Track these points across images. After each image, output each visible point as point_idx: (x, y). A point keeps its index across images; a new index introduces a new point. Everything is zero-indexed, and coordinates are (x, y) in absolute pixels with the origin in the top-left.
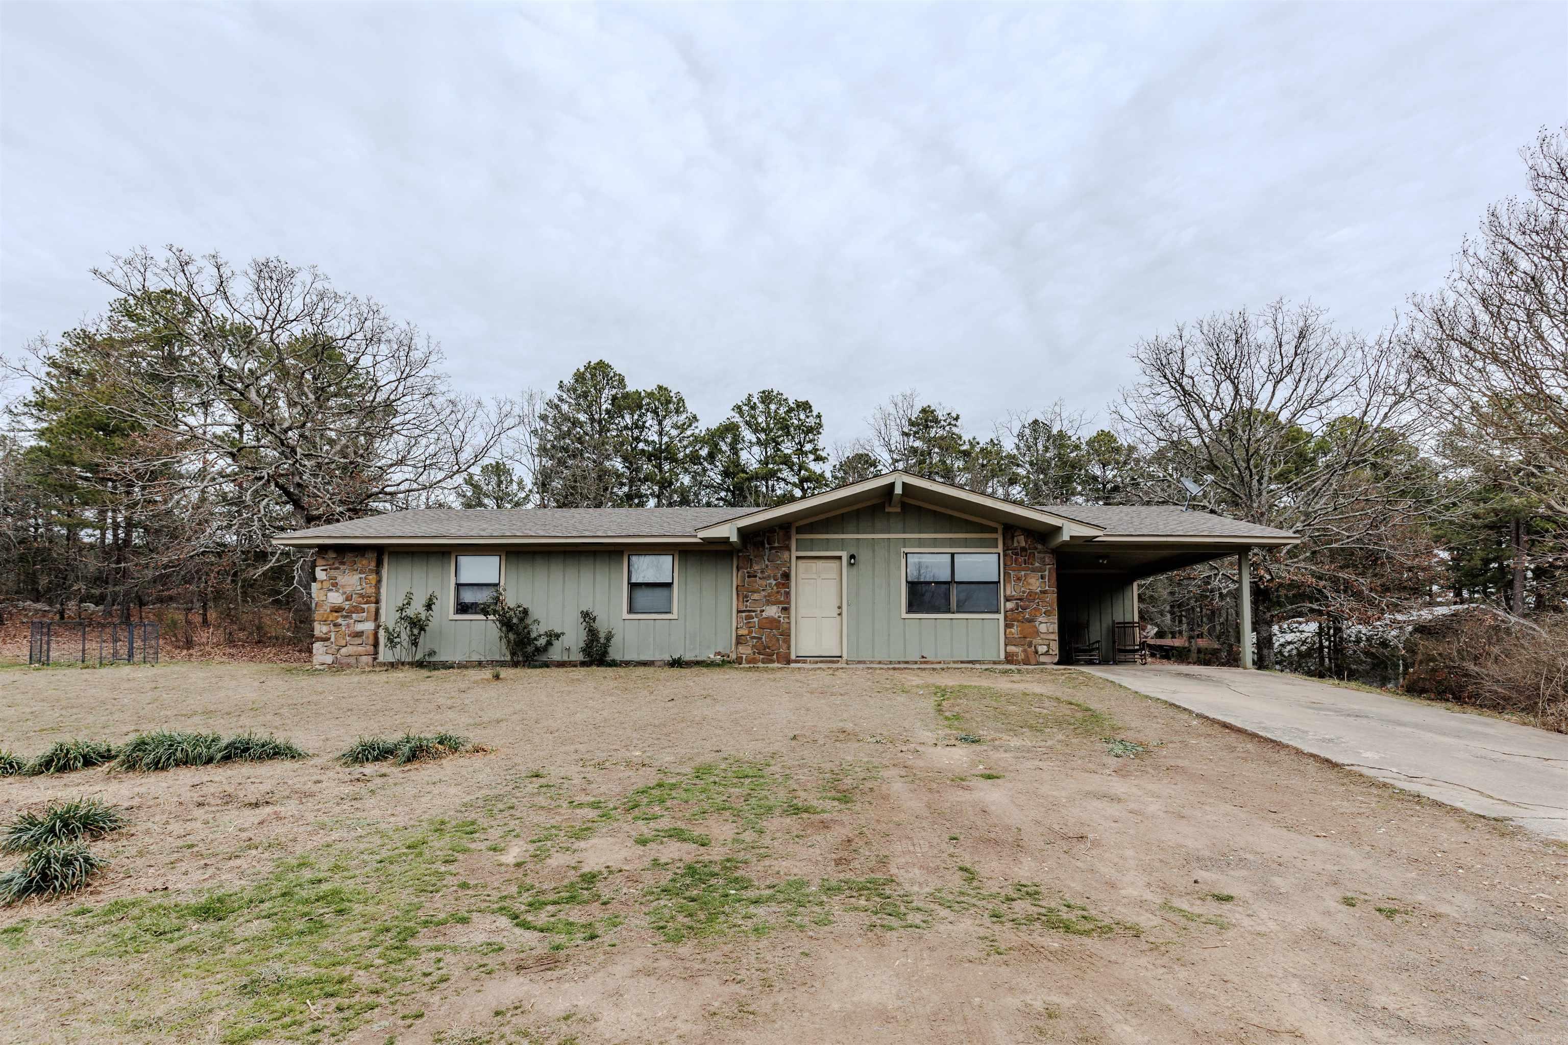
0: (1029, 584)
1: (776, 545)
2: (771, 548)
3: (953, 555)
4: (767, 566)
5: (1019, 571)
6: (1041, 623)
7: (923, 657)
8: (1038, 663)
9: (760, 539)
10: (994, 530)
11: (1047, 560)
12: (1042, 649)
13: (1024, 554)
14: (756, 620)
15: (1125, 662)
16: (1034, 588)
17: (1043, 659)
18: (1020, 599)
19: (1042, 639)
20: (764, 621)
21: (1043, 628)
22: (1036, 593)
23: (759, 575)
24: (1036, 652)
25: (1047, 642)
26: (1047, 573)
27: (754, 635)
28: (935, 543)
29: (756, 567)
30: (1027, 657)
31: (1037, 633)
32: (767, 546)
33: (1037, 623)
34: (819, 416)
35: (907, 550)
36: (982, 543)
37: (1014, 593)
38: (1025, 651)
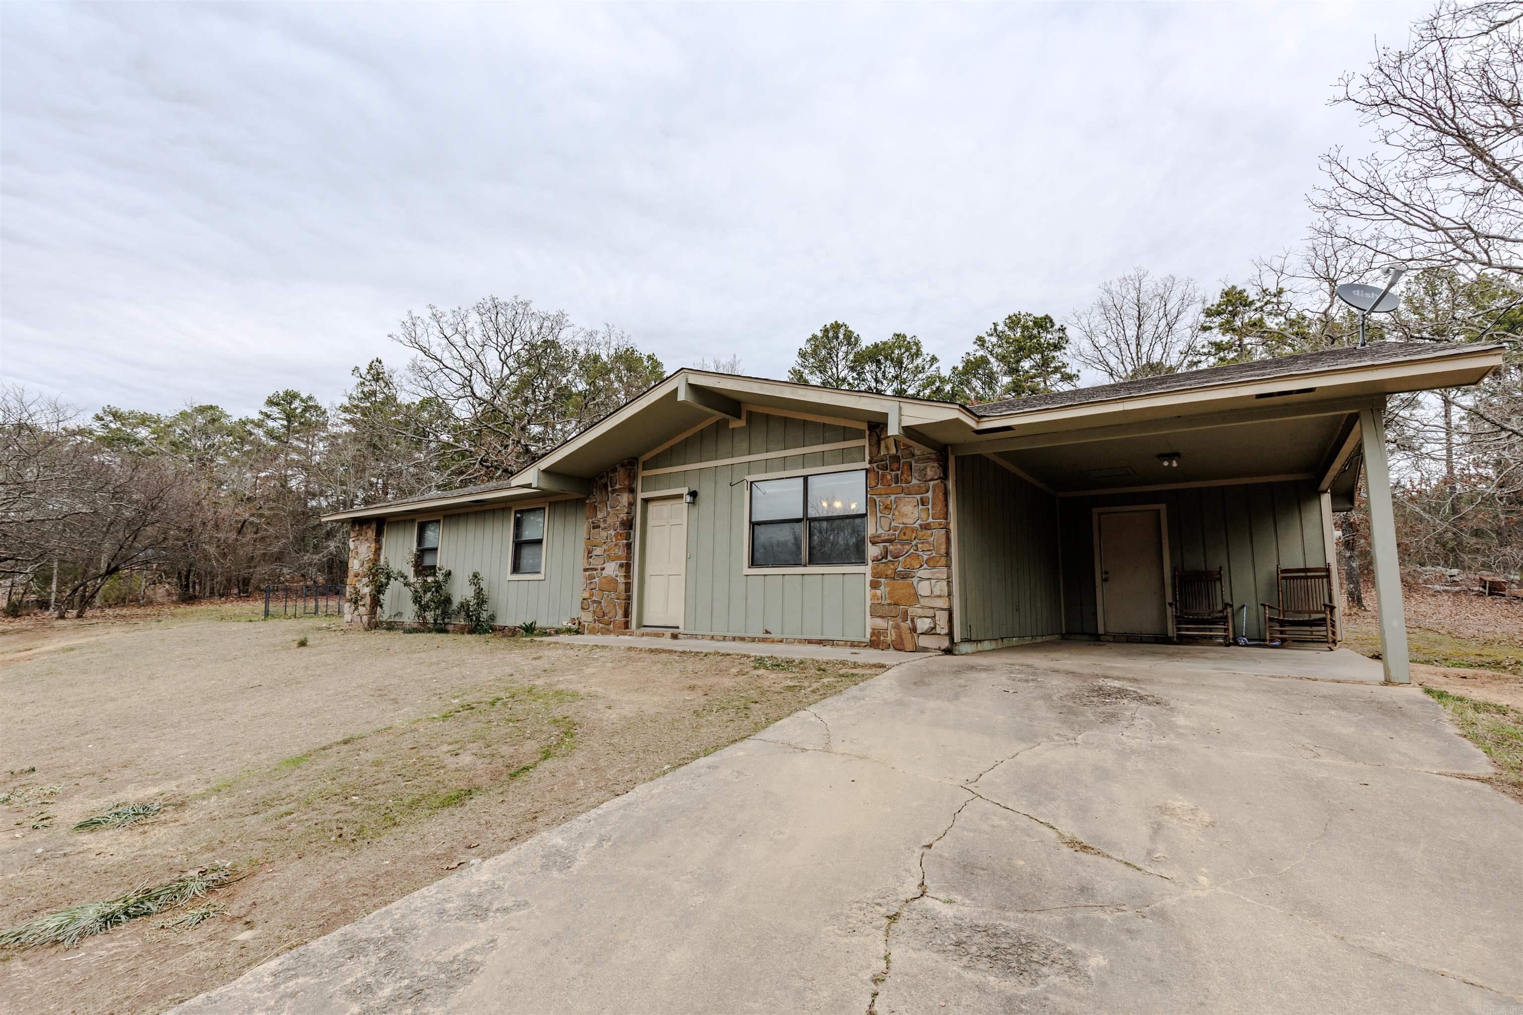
0: (903, 515)
1: (618, 486)
2: (614, 491)
3: (806, 478)
4: (608, 514)
5: (888, 494)
6: (921, 579)
7: (767, 632)
8: (917, 649)
9: (603, 481)
10: (859, 435)
11: (930, 473)
12: (923, 624)
13: (895, 466)
14: (597, 579)
15: (1300, 642)
16: (909, 521)
17: (924, 641)
18: (890, 541)
19: (923, 607)
20: (604, 581)
21: (924, 588)
22: (913, 530)
23: (602, 525)
24: (914, 629)
25: (930, 613)
26: (930, 494)
27: (594, 598)
28: (785, 463)
29: (600, 515)
30: (900, 636)
31: (916, 596)
32: (610, 489)
33: (915, 580)
34: (1062, 329)
35: (750, 478)
36: (844, 456)
37: (880, 531)
38: (897, 627)
